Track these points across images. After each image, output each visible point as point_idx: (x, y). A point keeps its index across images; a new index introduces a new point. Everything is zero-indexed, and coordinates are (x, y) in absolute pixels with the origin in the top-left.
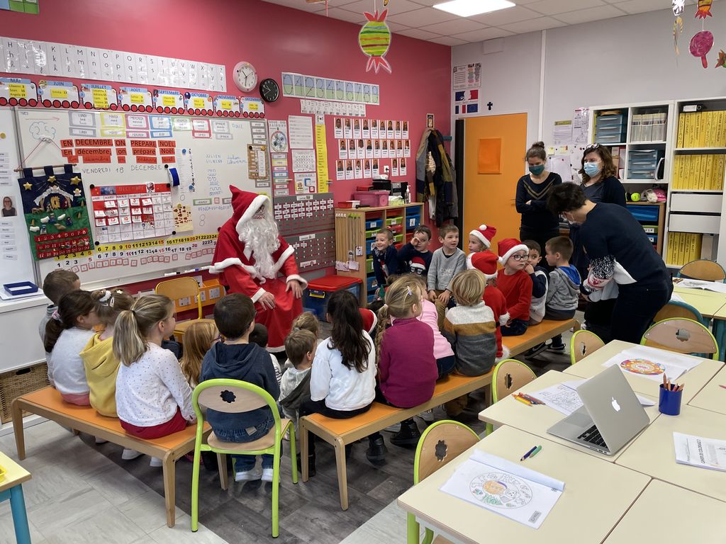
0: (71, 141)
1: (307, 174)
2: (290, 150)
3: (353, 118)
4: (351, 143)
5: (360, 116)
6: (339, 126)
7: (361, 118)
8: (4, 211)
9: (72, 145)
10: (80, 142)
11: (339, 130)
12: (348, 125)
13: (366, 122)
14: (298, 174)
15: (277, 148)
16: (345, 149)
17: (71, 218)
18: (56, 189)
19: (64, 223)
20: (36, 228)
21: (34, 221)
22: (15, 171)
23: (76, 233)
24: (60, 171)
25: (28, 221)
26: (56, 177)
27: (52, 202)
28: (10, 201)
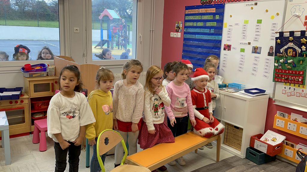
8: (269, 53)
17: (295, 63)
18: (291, 45)
19: (292, 65)
20: (276, 64)
21: (277, 61)
22: (276, 33)
23: (296, 72)
24: (298, 34)
25: (275, 60)
26: (294, 37)
27: (289, 52)
28: (273, 49)
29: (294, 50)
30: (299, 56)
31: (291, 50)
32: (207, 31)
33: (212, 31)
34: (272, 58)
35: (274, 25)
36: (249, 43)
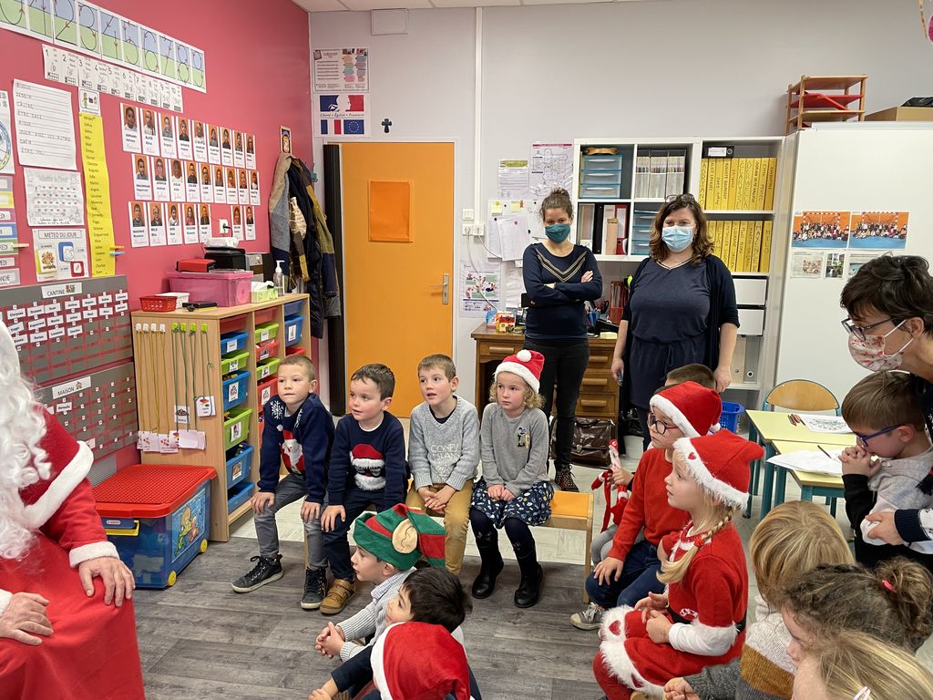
1: (66, 231)
2: (19, 167)
3: (159, 110)
4: (157, 166)
5: (172, 108)
6: (132, 125)
7: (174, 114)
11: (132, 133)
12: (151, 125)
13: (183, 123)
14: (42, 232)
16: (146, 178)
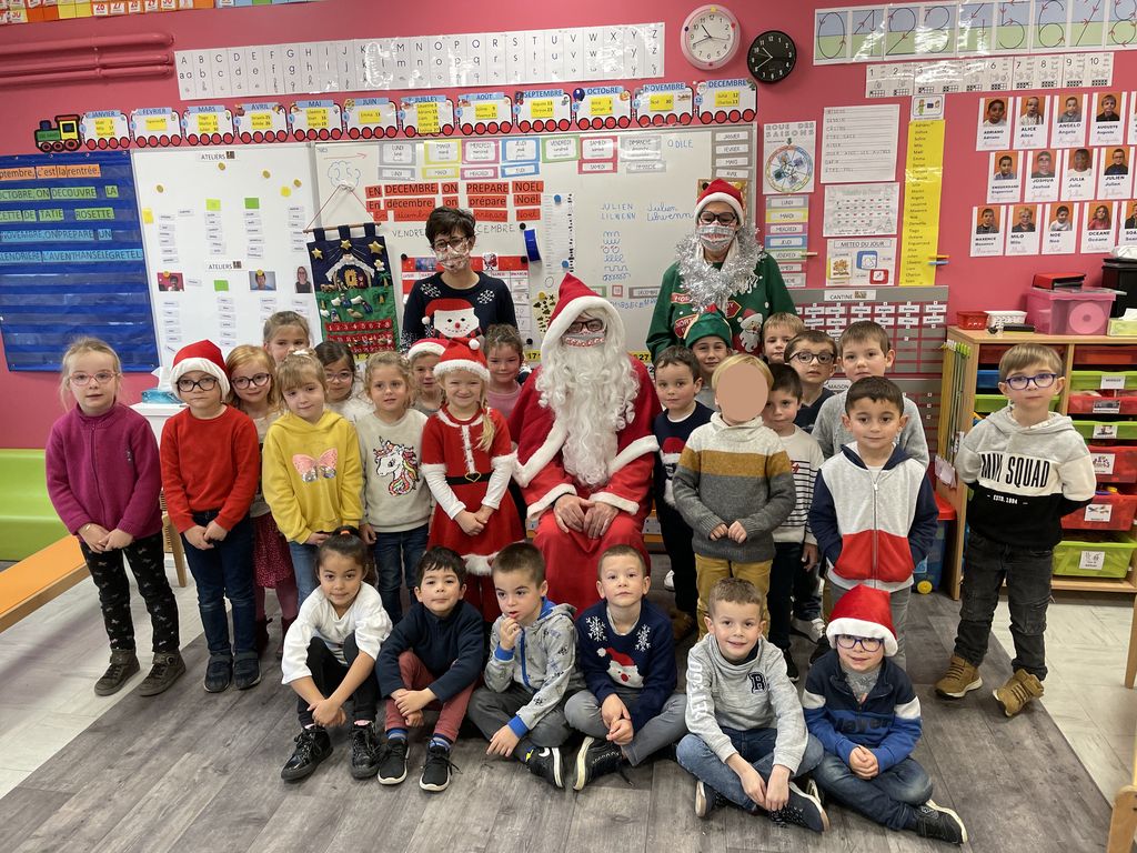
0: (380, 187)
1: (870, 241)
2: (820, 187)
3: (1056, 92)
4: (1038, 161)
5: (1086, 84)
6: (997, 119)
7: (1090, 91)
8: (298, 284)
9: (380, 193)
10: (391, 189)
11: (996, 128)
12: (1036, 113)
13: (1111, 100)
14: (839, 242)
15: (784, 183)
16: (1013, 177)
17: (369, 302)
18: (348, 259)
19: (362, 309)
20: (325, 313)
21: (324, 303)
22: (305, 232)
23: (375, 325)
24: (359, 233)
25: (319, 301)
26: (352, 241)
27: (347, 278)
28: (305, 273)
29: (360, 272)
30: (372, 285)
31: (352, 273)
32: (85, 236)
33: (105, 235)
34: (311, 297)
35: (295, 213)
36: (238, 265)
